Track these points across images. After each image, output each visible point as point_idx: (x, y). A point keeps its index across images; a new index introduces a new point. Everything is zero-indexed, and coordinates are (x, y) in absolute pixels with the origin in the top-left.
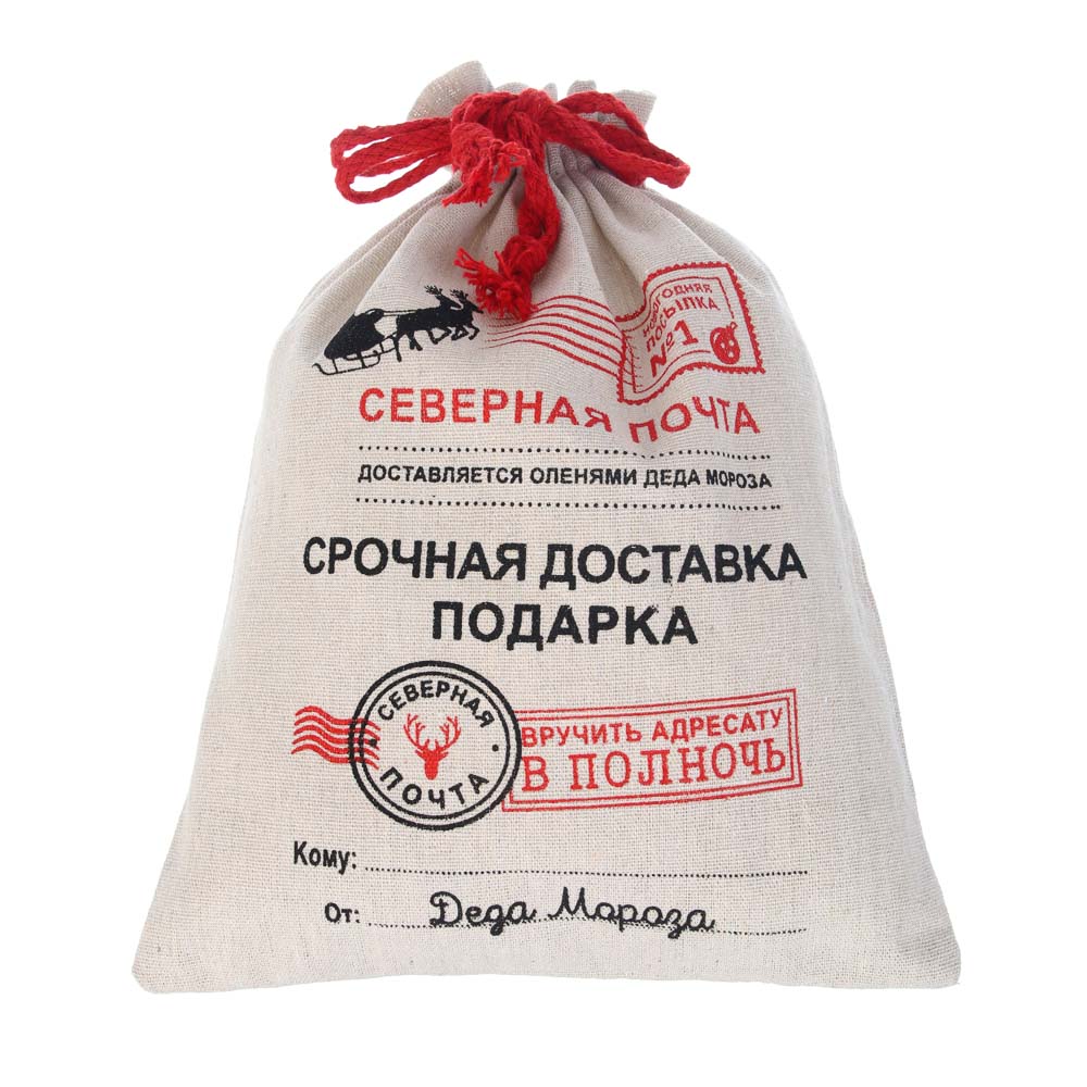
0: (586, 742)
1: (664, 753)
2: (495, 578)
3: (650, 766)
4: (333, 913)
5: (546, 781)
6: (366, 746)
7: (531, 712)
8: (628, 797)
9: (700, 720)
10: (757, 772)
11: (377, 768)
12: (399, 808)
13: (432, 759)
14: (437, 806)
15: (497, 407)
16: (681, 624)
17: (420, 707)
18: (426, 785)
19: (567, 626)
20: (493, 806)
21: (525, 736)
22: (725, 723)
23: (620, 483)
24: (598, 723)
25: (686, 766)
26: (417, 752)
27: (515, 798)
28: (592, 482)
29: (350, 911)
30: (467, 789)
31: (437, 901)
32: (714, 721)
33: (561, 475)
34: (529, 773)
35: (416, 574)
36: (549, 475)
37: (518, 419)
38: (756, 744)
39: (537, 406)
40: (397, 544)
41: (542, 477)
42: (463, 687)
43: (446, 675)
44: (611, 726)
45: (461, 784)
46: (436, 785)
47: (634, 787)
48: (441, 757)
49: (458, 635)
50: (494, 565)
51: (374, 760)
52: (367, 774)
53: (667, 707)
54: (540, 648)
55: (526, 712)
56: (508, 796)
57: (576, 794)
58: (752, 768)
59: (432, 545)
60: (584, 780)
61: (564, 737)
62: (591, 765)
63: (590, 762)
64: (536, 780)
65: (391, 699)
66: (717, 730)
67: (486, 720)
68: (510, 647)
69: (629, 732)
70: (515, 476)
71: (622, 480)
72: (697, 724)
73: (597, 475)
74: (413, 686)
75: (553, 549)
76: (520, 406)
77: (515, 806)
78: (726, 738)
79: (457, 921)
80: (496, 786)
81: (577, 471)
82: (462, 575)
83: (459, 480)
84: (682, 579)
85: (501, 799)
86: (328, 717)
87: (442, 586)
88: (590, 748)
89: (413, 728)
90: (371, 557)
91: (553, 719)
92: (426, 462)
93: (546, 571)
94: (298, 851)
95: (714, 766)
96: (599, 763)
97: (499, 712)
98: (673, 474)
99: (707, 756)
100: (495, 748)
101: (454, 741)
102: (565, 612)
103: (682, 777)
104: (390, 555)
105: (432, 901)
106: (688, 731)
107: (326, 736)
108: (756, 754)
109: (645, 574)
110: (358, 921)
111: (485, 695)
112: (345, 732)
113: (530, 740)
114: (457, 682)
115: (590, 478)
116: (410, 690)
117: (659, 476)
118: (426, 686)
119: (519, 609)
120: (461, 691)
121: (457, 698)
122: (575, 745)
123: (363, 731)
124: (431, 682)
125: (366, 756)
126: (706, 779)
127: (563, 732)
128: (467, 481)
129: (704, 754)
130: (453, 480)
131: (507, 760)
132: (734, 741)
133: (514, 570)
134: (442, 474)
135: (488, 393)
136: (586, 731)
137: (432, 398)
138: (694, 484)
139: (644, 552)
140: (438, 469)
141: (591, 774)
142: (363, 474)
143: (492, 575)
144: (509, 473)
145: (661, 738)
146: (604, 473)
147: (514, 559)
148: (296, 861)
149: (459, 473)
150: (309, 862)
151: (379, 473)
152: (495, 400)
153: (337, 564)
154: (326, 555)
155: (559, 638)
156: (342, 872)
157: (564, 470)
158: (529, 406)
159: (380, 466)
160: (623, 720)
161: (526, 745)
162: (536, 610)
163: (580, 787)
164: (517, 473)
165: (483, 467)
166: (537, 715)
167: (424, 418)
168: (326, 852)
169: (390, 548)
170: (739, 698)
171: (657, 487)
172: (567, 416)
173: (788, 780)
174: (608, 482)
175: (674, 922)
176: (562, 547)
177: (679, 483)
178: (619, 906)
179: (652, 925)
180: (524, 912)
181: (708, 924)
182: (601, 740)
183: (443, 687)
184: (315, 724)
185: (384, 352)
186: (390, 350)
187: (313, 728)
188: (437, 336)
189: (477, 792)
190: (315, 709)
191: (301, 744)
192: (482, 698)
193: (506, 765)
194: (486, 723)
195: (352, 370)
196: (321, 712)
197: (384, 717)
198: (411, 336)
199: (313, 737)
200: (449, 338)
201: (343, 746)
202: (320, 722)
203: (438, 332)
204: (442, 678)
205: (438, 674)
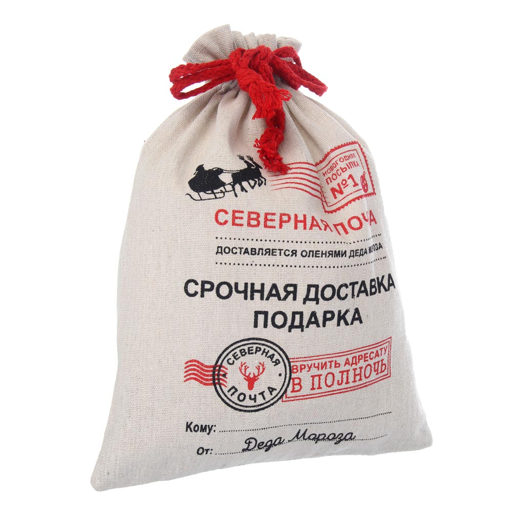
0: (318, 370)
1: (348, 371)
3: (342, 377)
4: (201, 451)
5: (301, 387)
6: (221, 377)
7: (297, 358)
8: (333, 391)
9: (362, 356)
11: (226, 387)
12: (236, 404)
13: (251, 381)
14: (253, 402)
15: (285, 222)
16: (357, 317)
17: (247, 359)
18: (248, 392)
19: (314, 321)
20: (278, 400)
21: (293, 369)
22: (370, 355)
23: (340, 257)
24: (323, 361)
25: (355, 375)
26: (245, 378)
27: (288, 396)
29: (209, 449)
30: (267, 393)
31: (248, 442)
33: (315, 254)
34: (294, 385)
35: (246, 298)
36: (310, 253)
37: (296, 227)
38: (379, 362)
39: (304, 221)
40: (236, 284)
41: (305, 254)
42: (267, 349)
43: (260, 344)
44: (329, 362)
45: (264, 392)
46: (253, 393)
47: (336, 387)
48: (256, 380)
49: (265, 326)
50: (283, 294)
51: (224, 383)
52: (222, 390)
53: (350, 352)
54: (302, 331)
55: (294, 358)
56: (284, 395)
57: (313, 392)
58: (376, 373)
59: (253, 285)
60: (316, 386)
61: (310, 368)
62: (320, 379)
63: (319, 377)
64: (297, 388)
65: (233, 355)
66: (367, 359)
67: (277, 363)
68: (290, 331)
69: (336, 364)
70: (293, 254)
71: (341, 255)
72: (360, 357)
73: (330, 254)
74: (244, 350)
75: (309, 286)
76: (296, 221)
77: (288, 399)
78: (369, 362)
80: (280, 392)
81: (322, 252)
82: (268, 299)
83: (265, 254)
84: (358, 296)
85: (281, 397)
86: (202, 364)
87: (258, 304)
88: (320, 372)
89: (243, 368)
90: (224, 291)
91: (305, 361)
92: (250, 245)
93: (306, 296)
94: (188, 426)
95: (365, 374)
96: (323, 378)
97: (283, 360)
98: (359, 251)
99: (363, 370)
100: (280, 375)
101: (262, 373)
102: (313, 314)
103: (353, 380)
104: (234, 290)
105: (246, 442)
106: (357, 361)
107: (201, 373)
108: (378, 366)
109: (347, 296)
110: (211, 453)
111: (277, 352)
112: (211, 371)
113: (295, 371)
114: (265, 347)
115: (328, 255)
116: (243, 351)
117: (355, 253)
118: (250, 349)
119: (294, 314)
120: (266, 351)
122: (314, 371)
123: (219, 370)
124: (253, 347)
125: (221, 381)
126: (362, 380)
127: (310, 366)
128: (269, 255)
130: (262, 254)
131: (285, 380)
132: (372, 362)
133: (291, 296)
134: (257, 252)
135: (282, 215)
136: (319, 365)
137: (254, 216)
138: (365, 254)
139: (347, 287)
140: (255, 249)
141: (319, 383)
142: (218, 251)
143: (282, 299)
144: (290, 252)
145: (347, 365)
146: (334, 253)
147: (291, 290)
148: (187, 431)
149: (265, 251)
150: (193, 430)
151: (227, 250)
152: (285, 218)
153: (206, 293)
154: (198, 288)
155: (311, 326)
156: (209, 434)
157: (316, 251)
158: (301, 221)
159: (227, 247)
160: (334, 359)
161: (294, 373)
162: (301, 314)
163: (314, 389)
164: (294, 252)
165: (278, 249)
166: (299, 360)
167: (249, 225)
168: (202, 426)
169: (233, 286)
170: (375, 344)
171: (354, 257)
172: (317, 226)
173: (386, 375)
174: (335, 256)
175: (339, 438)
176: (314, 286)
177: (361, 255)
178: (319, 434)
179: (330, 440)
180: (280, 441)
181: (353, 437)
182: (324, 368)
183: (258, 349)
184: (196, 368)
185: (226, 191)
186: (230, 191)
187: (194, 370)
188: (252, 185)
189: (271, 394)
190: (195, 361)
191: (188, 377)
192: (275, 353)
193: (285, 382)
194: (277, 364)
195: (210, 199)
196: (198, 362)
197: (230, 364)
198: (241, 184)
199: (194, 374)
200: (257, 184)
201: (210, 378)
202: (198, 367)
203: (252, 182)
204: (258, 345)
205: (256, 343)
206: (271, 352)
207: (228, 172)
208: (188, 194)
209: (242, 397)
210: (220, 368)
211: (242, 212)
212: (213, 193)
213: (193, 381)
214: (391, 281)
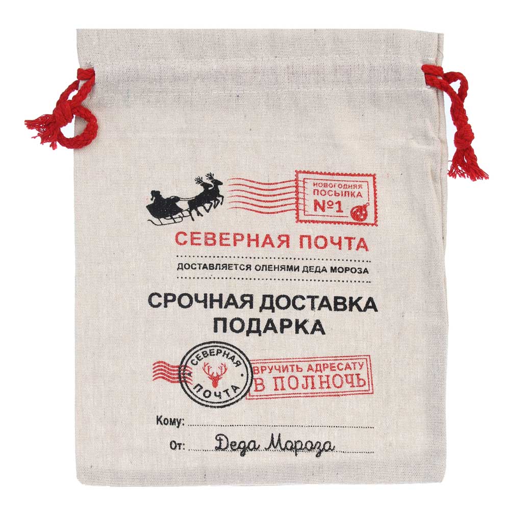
0: (280, 372)
1: (312, 377)
3: (307, 382)
4: (173, 446)
5: (264, 387)
6: (186, 376)
8: (298, 394)
9: (327, 365)
10: (353, 386)
11: (192, 384)
12: (202, 400)
13: (215, 380)
14: (218, 398)
15: (239, 240)
16: (318, 326)
17: (210, 359)
18: (213, 390)
20: (242, 397)
21: (255, 370)
22: (338, 366)
23: (292, 271)
24: (285, 365)
25: (321, 382)
26: (208, 377)
27: (251, 394)
29: (181, 444)
30: (231, 391)
31: (218, 438)
32: (333, 365)
33: (269, 268)
34: (256, 385)
35: (206, 306)
36: (263, 268)
37: (249, 245)
38: (352, 375)
39: (257, 240)
40: (196, 295)
41: (259, 268)
42: (228, 351)
43: (220, 347)
44: (290, 366)
45: (228, 389)
46: (217, 390)
47: (300, 390)
48: (219, 379)
49: (225, 330)
50: (240, 303)
52: (188, 387)
53: (313, 359)
54: (260, 335)
55: (254, 360)
56: (248, 394)
58: (351, 385)
59: (212, 295)
60: (279, 387)
61: (271, 370)
62: (282, 381)
63: (282, 379)
64: (260, 387)
65: (197, 357)
66: (334, 369)
67: (238, 364)
68: (248, 335)
69: (297, 368)
70: (248, 268)
72: (326, 366)
73: (283, 268)
74: (206, 351)
75: (265, 297)
76: (249, 240)
77: (251, 397)
78: (338, 372)
79: (226, 448)
80: (243, 390)
81: (275, 266)
82: (226, 307)
83: (222, 269)
84: (319, 309)
85: (245, 394)
86: (168, 365)
87: (217, 312)
88: (282, 374)
89: (206, 368)
90: (185, 301)
91: (266, 363)
92: (208, 262)
93: (262, 305)
94: (158, 420)
95: (334, 383)
96: (286, 380)
97: (243, 361)
98: (315, 268)
99: (331, 378)
100: (242, 375)
101: (224, 373)
102: (270, 321)
103: (320, 387)
104: (194, 300)
105: (216, 438)
106: (322, 368)
107: (168, 373)
108: (352, 379)
109: (303, 307)
110: (184, 449)
111: (237, 354)
112: (177, 370)
113: (256, 372)
114: (225, 349)
115: (280, 269)
116: (205, 353)
117: (309, 268)
118: (212, 351)
119: (251, 320)
120: (227, 353)
121: (226, 356)
122: (275, 373)
123: (185, 370)
124: (214, 349)
125: (186, 379)
126: (330, 388)
127: (270, 368)
128: (226, 269)
129: (329, 378)
130: (220, 269)
131: (247, 379)
132: (342, 373)
133: (248, 304)
134: (215, 267)
135: (235, 235)
136: (280, 368)
137: (210, 236)
138: (324, 272)
139: (303, 298)
140: (213, 265)
141: (283, 384)
142: (179, 267)
143: (239, 307)
144: (245, 266)
145: (311, 371)
146: (286, 267)
147: (248, 300)
148: (158, 424)
149: (222, 266)
150: (163, 424)
151: (187, 266)
152: (239, 237)
153: (169, 304)
154: (162, 300)
155: (268, 331)
156: (178, 427)
157: (269, 266)
158: (253, 240)
159: (187, 264)
160: (295, 364)
162: (258, 320)
163: (278, 390)
164: (249, 266)
165: (234, 264)
166: (259, 361)
167: (206, 244)
168: (171, 419)
169: (193, 297)
170: (344, 357)
171: (308, 272)
172: (270, 243)
173: (367, 391)
174: (287, 270)
175: (318, 448)
176: (268, 296)
177: (318, 272)
178: (295, 441)
179: (309, 450)
180: (255, 445)
181: (332, 448)
182: (286, 371)
183: (219, 351)
184: (163, 368)
185: (184, 216)
186: (188, 216)
187: (162, 370)
188: (207, 208)
189: (235, 392)
190: (162, 362)
191: (157, 376)
192: (236, 355)
193: (247, 381)
194: (238, 365)
195: (169, 224)
196: (165, 363)
197: (193, 364)
198: (196, 210)
199: (162, 373)
200: (212, 207)
201: (176, 376)
202: (165, 367)
203: (207, 206)
204: (218, 348)
205: (217, 346)
206: (232, 354)
207: (184, 199)
208: (149, 220)
209: (207, 394)
211: (199, 233)
212: (172, 218)
213: (161, 379)
214: (371, 304)
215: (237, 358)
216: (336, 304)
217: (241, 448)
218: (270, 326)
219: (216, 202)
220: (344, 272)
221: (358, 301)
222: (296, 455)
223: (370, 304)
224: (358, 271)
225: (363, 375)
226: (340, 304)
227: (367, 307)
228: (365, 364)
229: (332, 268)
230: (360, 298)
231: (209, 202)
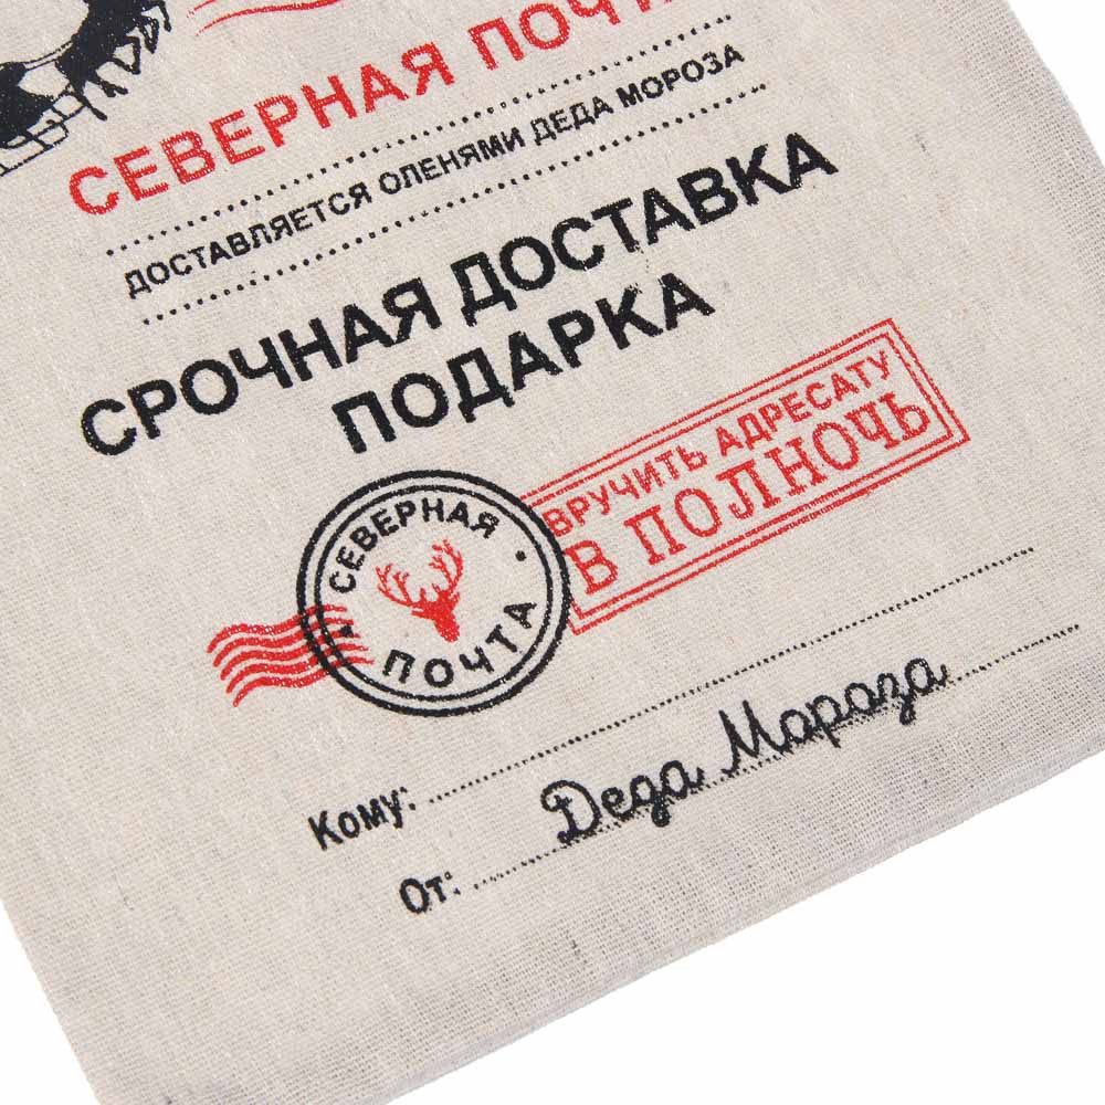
0: (637, 496)
1: (748, 466)
2: (400, 340)
3: (739, 492)
4: (416, 897)
5: (613, 568)
6: (338, 641)
7: (543, 489)
8: (731, 543)
9: (775, 408)
10: (892, 444)
11: (371, 662)
12: (432, 699)
13: (441, 613)
14: (482, 671)
15: (284, 120)
16: (680, 298)
17: (389, 550)
18: (450, 651)
19: (531, 359)
20: (559, 634)
21: (553, 524)
22: (810, 398)
23: (503, 152)
24: (638, 464)
25: (787, 472)
26: (414, 613)
27: (584, 609)
28: (467, 164)
29: (438, 879)
30: (512, 629)
31: (552, 802)
32: (794, 401)
33: (423, 171)
34: (584, 568)
35: (285, 381)
36: (406, 177)
37: (324, 122)
38: (870, 408)
39: (340, 95)
40: (236, 355)
41: (396, 182)
42: (433, 498)
43: (401, 493)
44: (658, 459)
45: (499, 627)
46: (466, 644)
47: (732, 527)
48: (451, 604)
49: (388, 434)
50: (391, 325)
51: (360, 654)
52: (361, 676)
53: (720, 406)
54: (509, 402)
55: (535, 492)
56: (570, 611)
57: (662, 568)
58: (883, 441)
59: (286, 337)
60: (661, 546)
61: (604, 500)
62: (660, 524)
63: (656, 518)
64: (599, 573)
65: (341, 560)
66: (801, 411)
67: (487, 526)
68: (470, 418)
69: (686, 458)
70: (358, 198)
71: (505, 148)
72: (771, 413)
73: (468, 154)
74: (364, 529)
75: (459, 268)
76: (318, 107)
77: (588, 620)
78: (820, 416)
79: (596, 822)
80: (549, 606)
81: (440, 158)
82: (352, 357)
83: (278, 237)
84: (652, 239)
85: (564, 620)
86: (260, 629)
87: (329, 383)
88: (646, 501)
89: (392, 584)
90: (209, 387)
91: (576, 484)
92: (219, 231)
93: (465, 300)
94: (320, 830)
95: (826, 458)
96: (669, 515)
97: (500, 508)
98: (568, 113)
99: (808, 446)
100: (521, 556)
101: (459, 575)
102: (518, 342)
103: (789, 488)
104: (236, 373)
105: (546, 807)
106: (764, 426)
107: (273, 656)
108: (877, 421)
109: (599, 252)
110: (457, 892)
111: (469, 493)
112: (298, 637)
113: (561, 526)
114: (423, 494)
115: (462, 160)
116: (361, 535)
117: (551, 124)
118: (381, 519)
119: (455, 366)
120: (433, 503)
121: (433, 515)
122: (626, 506)
123: (322, 623)
124: (385, 511)
125: (346, 654)
126: (824, 478)
127: (600, 496)
128: (290, 233)
129: (804, 447)
130: (269, 240)
131: (545, 563)
132: (836, 414)
134: (249, 240)
135: (262, 109)
136: (629, 481)
137: (184, 147)
138: (603, 115)
139: (584, 225)
140: (239, 235)
141: (667, 534)
142: (132, 287)
143: (394, 338)
144: (347, 196)
145: (733, 450)
146: (477, 147)
147: (411, 303)
148: (324, 846)
149: (273, 227)
150: (343, 837)
151: (158, 273)
152: (278, 111)
153: (159, 420)
154: (130, 417)
155: (528, 379)
156: (399, 824)
157: (422, 164)
158: (329, 100)
159: (154, 265)
160: (670, 446)
161: (560, 533)
162: (478, 356)
163: (661, 557)
164: (359, 191)
165: (305, 204)
166: (553, 489)
167: (184, 177)
168: (361, 808)
169: (230, 365)
170: (811, 359)
171: (555, 138)
172: (386, 92)
173: (945, 438)
174: (487, 157)
175: (895, 694)
176: (471, 261)
177: (582, 122)
178: (808, 705)
179: (869, 712)
180: (684, 775)
181: (938, 675)
182: (654, 484)
183: (406, 510)
184: (247, 649)
185: (66, 118)
186: (78, 112)
187: (245, 656)
188: (130, 61)
189: (528, 626)
190: (234, 629)
191: (240, 686)
192: (466, 499)
193: (548, 572)
194: (490, 530)
195: (31, 158)
196: (244, 628)
197: (343, 590)
198: (96, 80)
199: (253, 669)
200: (144, 52)
201: (305, 658)
202: (251, 642)
203: (124, 53)
204: (398, 499)
205: (390, 495)
206: (451, 502)
207: (42, 61)
209: (439, 673)
210: (320, 617)
211: (143, 152)
212: (30, 138)
213: (259, 691)
214: (805, 158)
215: (475, 509)
216: (696, 199)
217: (645, 803)
218: (526, 358)
219: (149, 28)
220: (665, 88)
221: (760, 162)
222: (836, 743)
223: (803, 158)
224: (707, 65)
225: (907, 395)
226: (707, 194)
227: (797, 171)
228: (890, 353)
229: (620, 92)
230: (759, 153)
231: (124, 41)
